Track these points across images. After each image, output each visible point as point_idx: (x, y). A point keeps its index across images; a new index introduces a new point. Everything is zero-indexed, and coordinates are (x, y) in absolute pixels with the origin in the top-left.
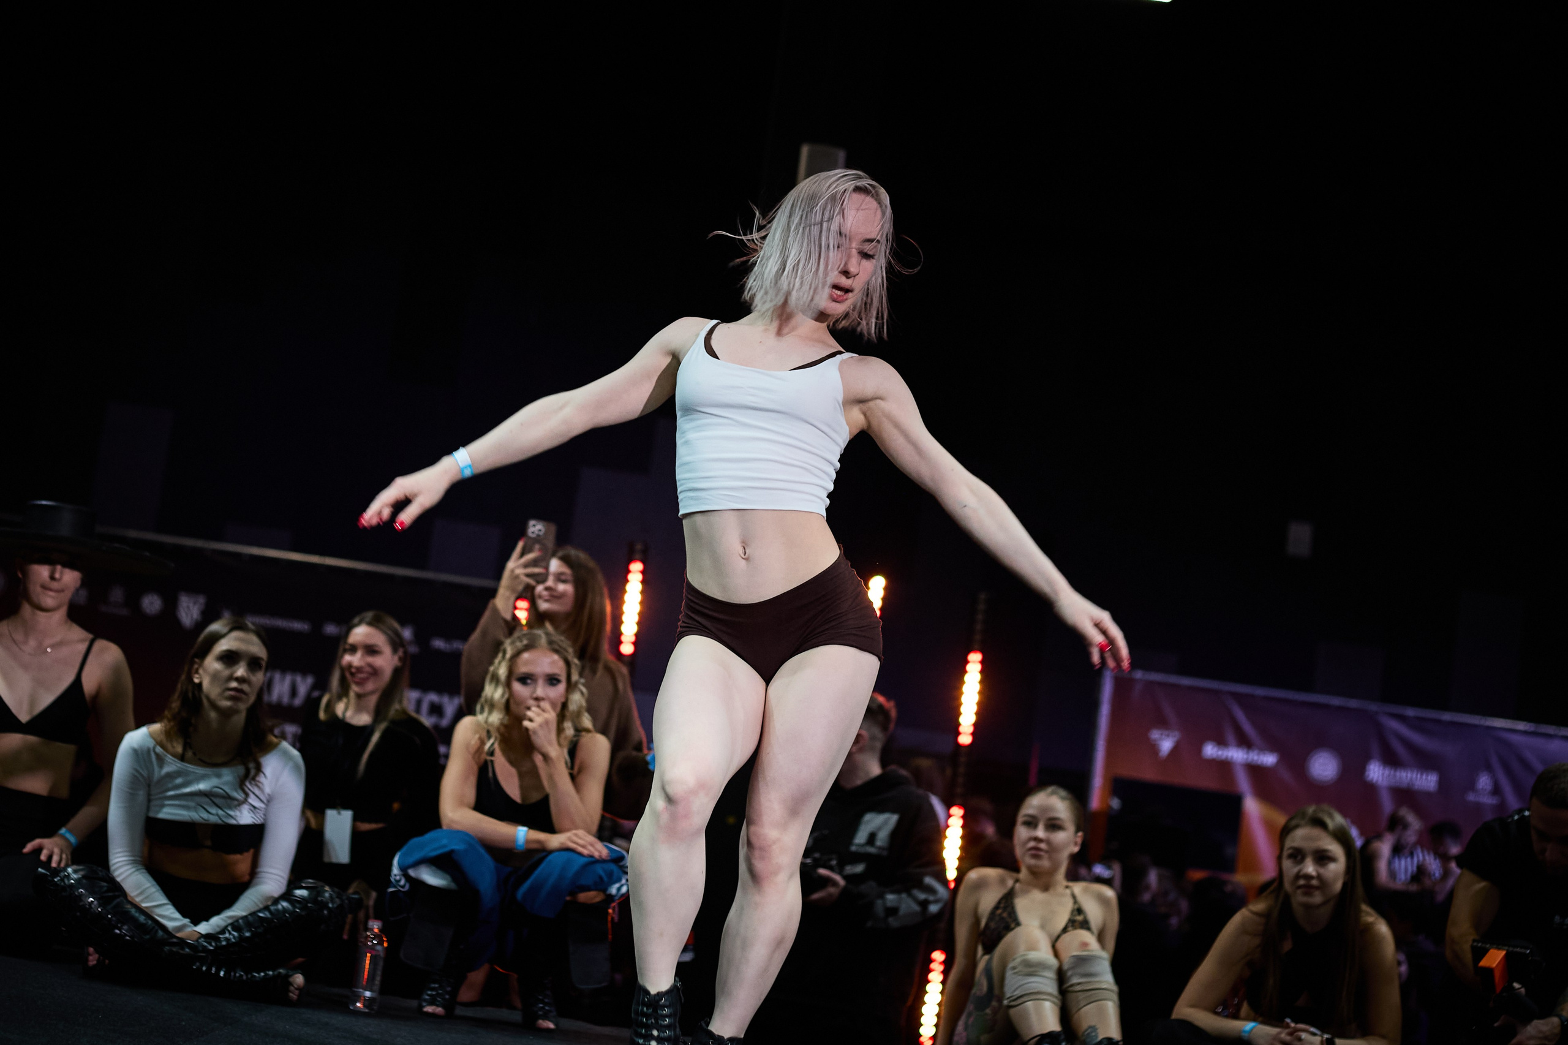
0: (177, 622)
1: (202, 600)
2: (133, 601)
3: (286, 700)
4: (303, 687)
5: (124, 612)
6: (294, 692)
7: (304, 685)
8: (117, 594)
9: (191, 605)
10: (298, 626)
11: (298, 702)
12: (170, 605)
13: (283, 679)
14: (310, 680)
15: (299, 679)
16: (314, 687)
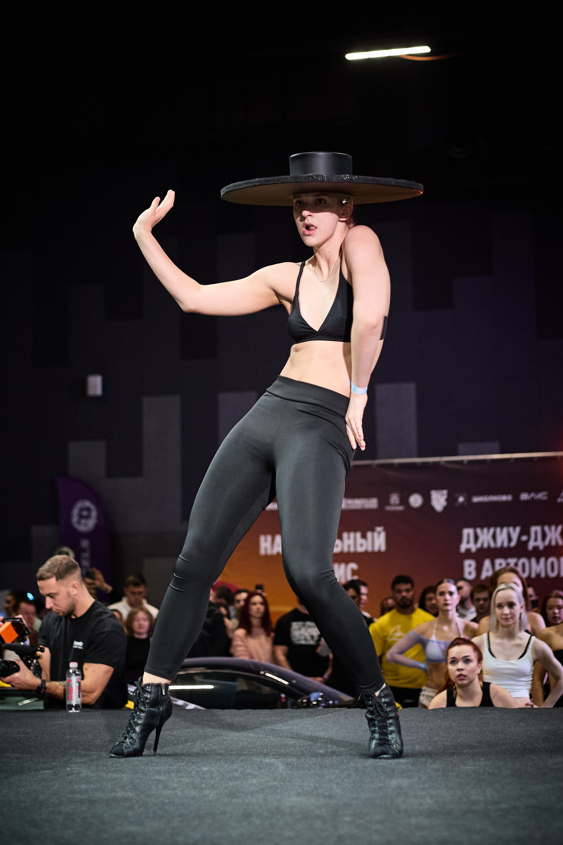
0: (433, 509)
1: (445, 492)
2: (404, 501)
3: (506, 545)
4: (515, 536)
5: (401, 508)
6: (510, 540)
7: (515, 533)
8: (395, 498)
9: (439, 497)
10: (505, 498)
11: (513, 544)
12: (427, 499)
13: (501, 531)
14: (518, 529)
15: (511, 529)
16: (521, 534)
